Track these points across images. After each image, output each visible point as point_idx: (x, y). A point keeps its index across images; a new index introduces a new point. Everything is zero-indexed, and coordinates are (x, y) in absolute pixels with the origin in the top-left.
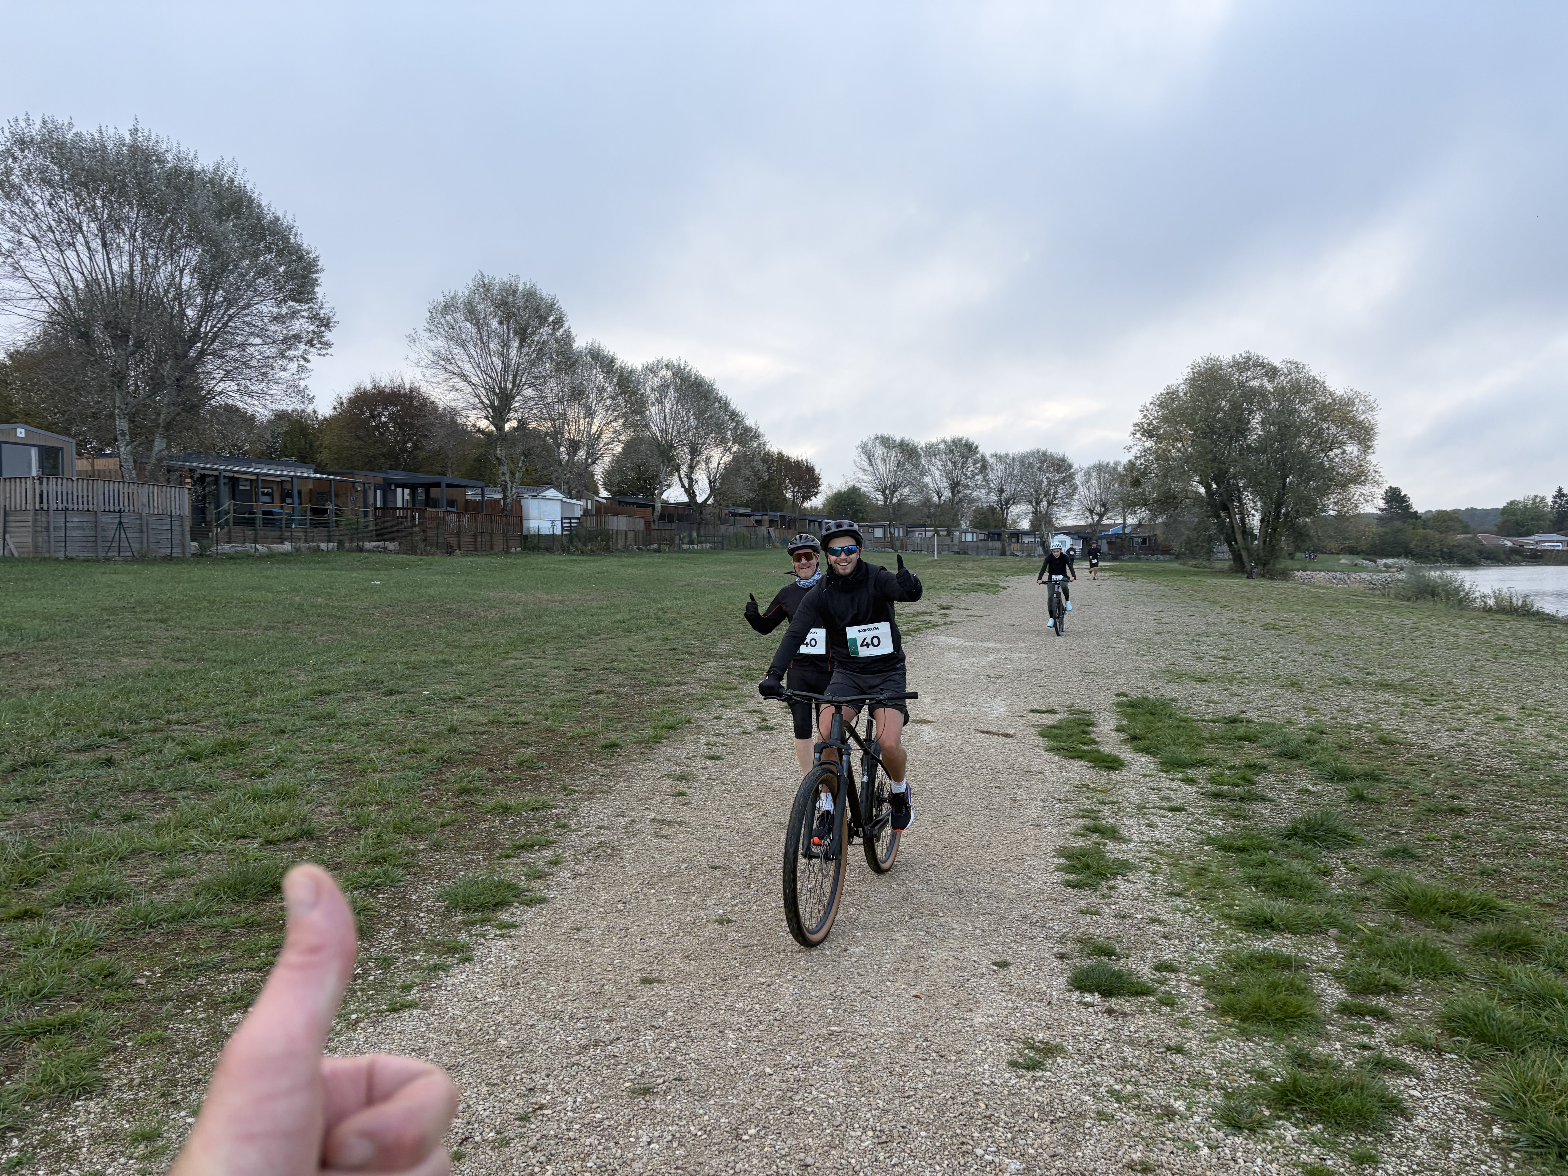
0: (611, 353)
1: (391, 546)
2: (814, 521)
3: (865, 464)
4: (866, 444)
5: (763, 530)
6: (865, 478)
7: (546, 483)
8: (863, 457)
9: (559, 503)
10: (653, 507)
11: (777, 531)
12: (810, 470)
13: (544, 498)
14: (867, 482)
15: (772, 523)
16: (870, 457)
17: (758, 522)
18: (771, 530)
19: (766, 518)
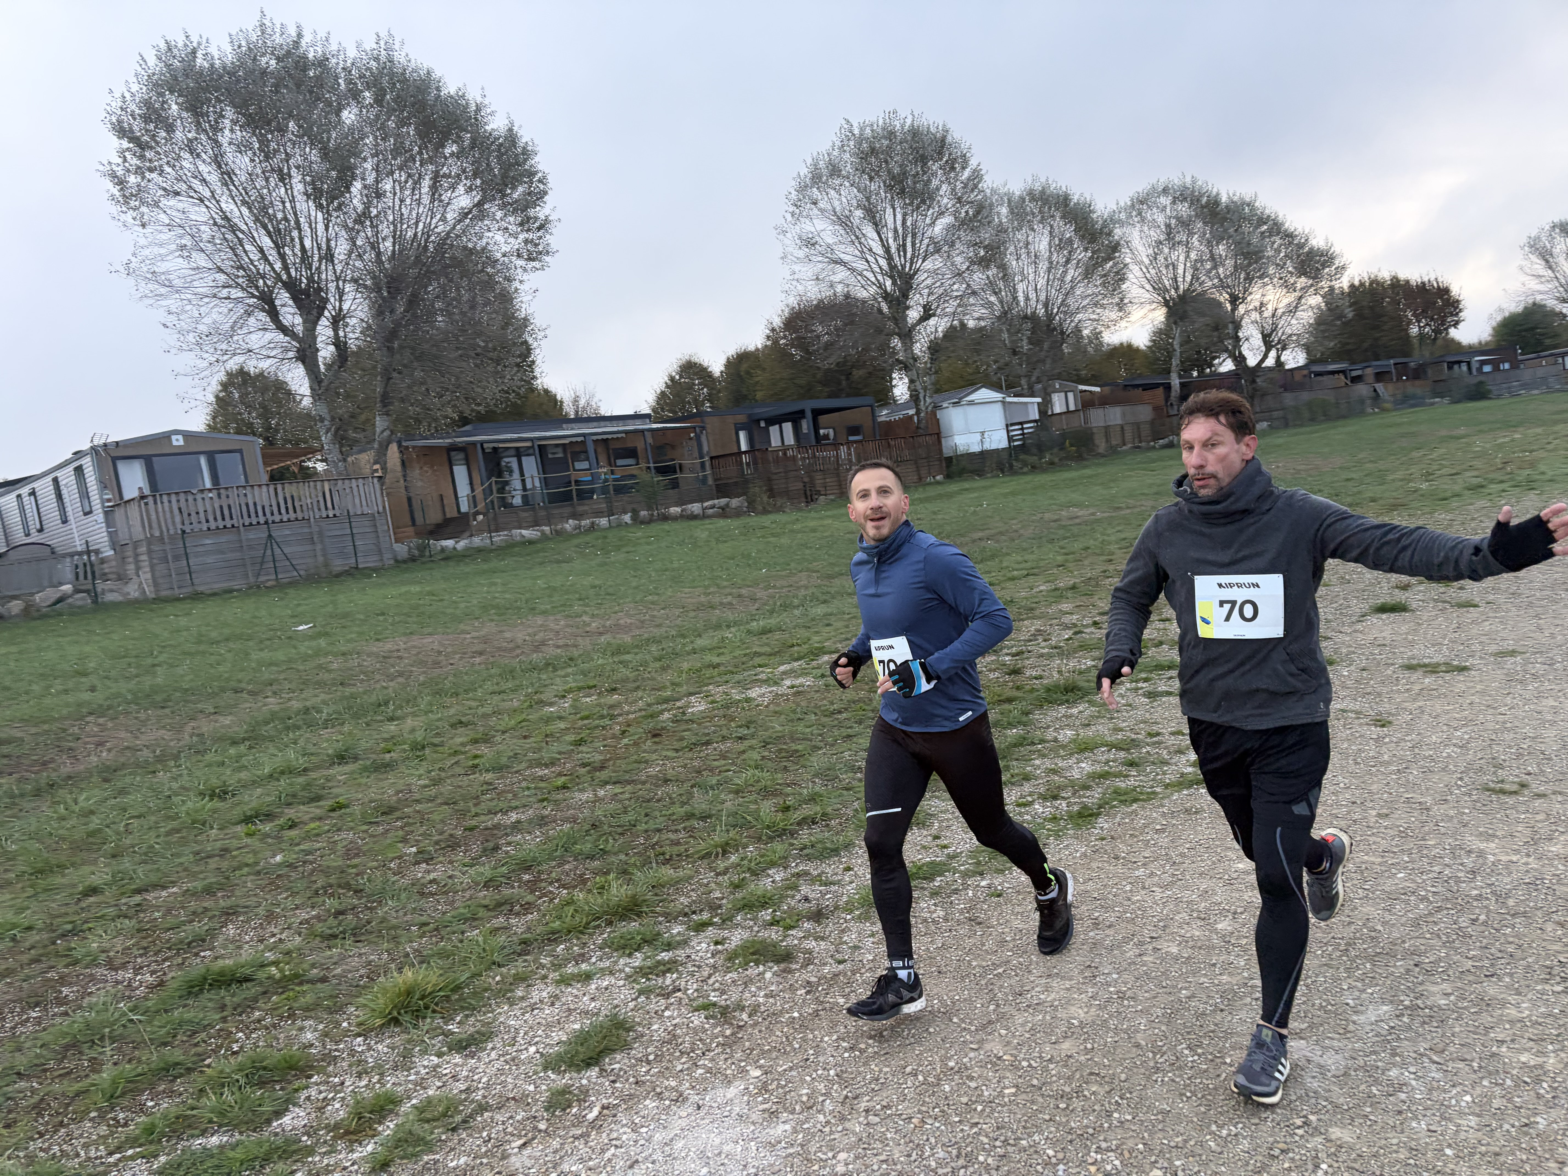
0: (1064, 189)
1: (735, 502)
2: (1459, 362)
3: (1539, 266)
4: (1538, 238)
5: (1362, 390)
6: (1542, 287)
7: (972, 382)
8: (1533, 258)
9: (999, 405)
10: (1168, 387)
11: (1390, 387)
12: (1444, 292)
13: (972, 403)
14: (1546, 293)
15: (1380, 376)
16: (1546, 256)
17: (1356, 380)
18: (1380, 387)
19: (1369, 371)
